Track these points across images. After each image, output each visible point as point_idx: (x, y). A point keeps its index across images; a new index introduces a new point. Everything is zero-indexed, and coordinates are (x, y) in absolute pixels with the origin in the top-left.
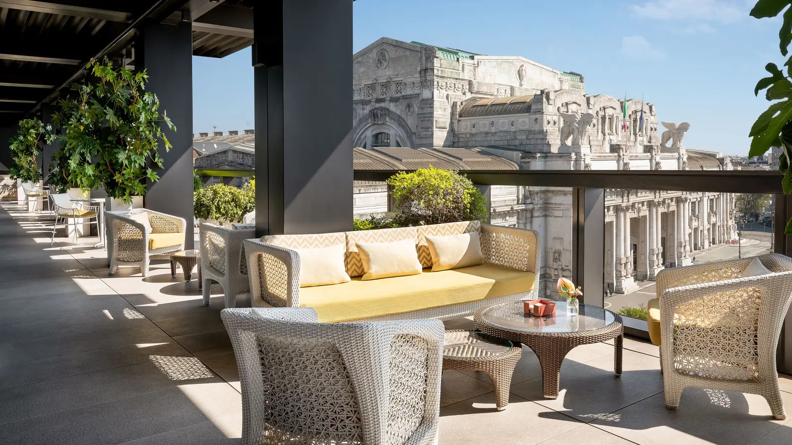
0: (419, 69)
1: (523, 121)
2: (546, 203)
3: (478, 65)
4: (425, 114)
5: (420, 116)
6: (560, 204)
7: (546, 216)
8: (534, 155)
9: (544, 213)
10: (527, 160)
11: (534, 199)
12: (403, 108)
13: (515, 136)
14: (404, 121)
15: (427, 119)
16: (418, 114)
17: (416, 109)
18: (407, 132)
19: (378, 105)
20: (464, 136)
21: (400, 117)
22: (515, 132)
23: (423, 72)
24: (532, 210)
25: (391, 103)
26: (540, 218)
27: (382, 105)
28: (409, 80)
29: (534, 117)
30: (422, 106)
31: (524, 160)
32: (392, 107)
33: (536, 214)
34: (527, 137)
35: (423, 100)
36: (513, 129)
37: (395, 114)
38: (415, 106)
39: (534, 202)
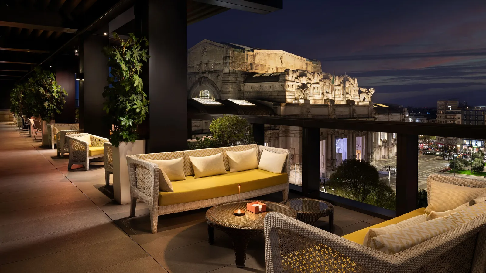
0: (222, 57)
1: (275, 85)
2: (286, 130)
3: (256, 55)
4: (226, 81)
5: (223, 82)
6: (293, 130)
7: (286, 136)
8: (279, 104)
9: (285, 135)
10: (276, 107)
11: (279, 127)
12: (215, 78)
13: (271, 94)
14: (215, 84)
15: (227, 83)
16: (222, 81)
17: (221, 78)
18: (217, 90)
19: (202, 75)
20: (246, 93)
21: (213, 82)
22: (271, 92)
23: (224, 59)
24: (278, 134)
25: (209, 75)
26: (283, 137)
27: (205, 75)
28: (218, 62)
29: (281, 83)
30: (224, 77)
31: (274, 107)
32: (209, 76)
33: (280, 135)
34: (277, 94)
35: (225, 73)
36: (270, 90)
37: (211, 80)
38: (221, 77)
39: (279, 129)
